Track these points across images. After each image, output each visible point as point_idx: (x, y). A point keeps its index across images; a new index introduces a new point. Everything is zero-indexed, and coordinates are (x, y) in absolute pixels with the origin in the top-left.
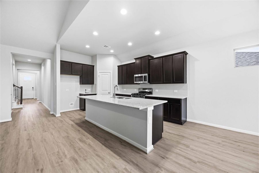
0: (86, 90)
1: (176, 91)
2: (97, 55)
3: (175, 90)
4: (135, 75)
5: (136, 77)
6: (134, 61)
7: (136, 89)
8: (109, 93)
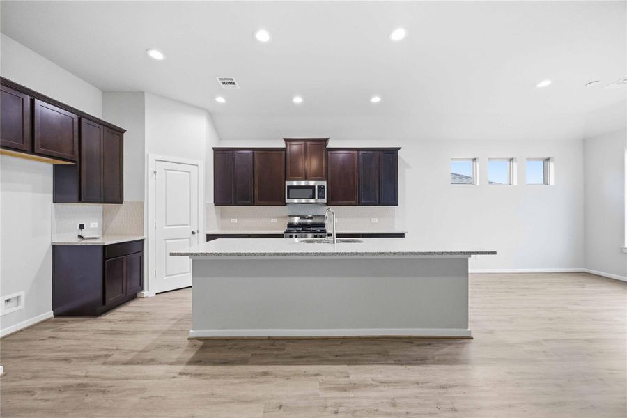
0: (82, 227)
1: (375, 220)
2: (146, 94)
3: (374, 217)
4: (286, 182)
5: (290, 188)
6: (282, 145)
7: (273, 218)
8: (193, 233)
